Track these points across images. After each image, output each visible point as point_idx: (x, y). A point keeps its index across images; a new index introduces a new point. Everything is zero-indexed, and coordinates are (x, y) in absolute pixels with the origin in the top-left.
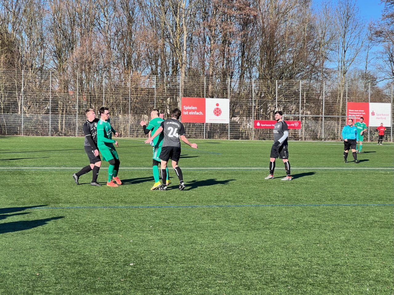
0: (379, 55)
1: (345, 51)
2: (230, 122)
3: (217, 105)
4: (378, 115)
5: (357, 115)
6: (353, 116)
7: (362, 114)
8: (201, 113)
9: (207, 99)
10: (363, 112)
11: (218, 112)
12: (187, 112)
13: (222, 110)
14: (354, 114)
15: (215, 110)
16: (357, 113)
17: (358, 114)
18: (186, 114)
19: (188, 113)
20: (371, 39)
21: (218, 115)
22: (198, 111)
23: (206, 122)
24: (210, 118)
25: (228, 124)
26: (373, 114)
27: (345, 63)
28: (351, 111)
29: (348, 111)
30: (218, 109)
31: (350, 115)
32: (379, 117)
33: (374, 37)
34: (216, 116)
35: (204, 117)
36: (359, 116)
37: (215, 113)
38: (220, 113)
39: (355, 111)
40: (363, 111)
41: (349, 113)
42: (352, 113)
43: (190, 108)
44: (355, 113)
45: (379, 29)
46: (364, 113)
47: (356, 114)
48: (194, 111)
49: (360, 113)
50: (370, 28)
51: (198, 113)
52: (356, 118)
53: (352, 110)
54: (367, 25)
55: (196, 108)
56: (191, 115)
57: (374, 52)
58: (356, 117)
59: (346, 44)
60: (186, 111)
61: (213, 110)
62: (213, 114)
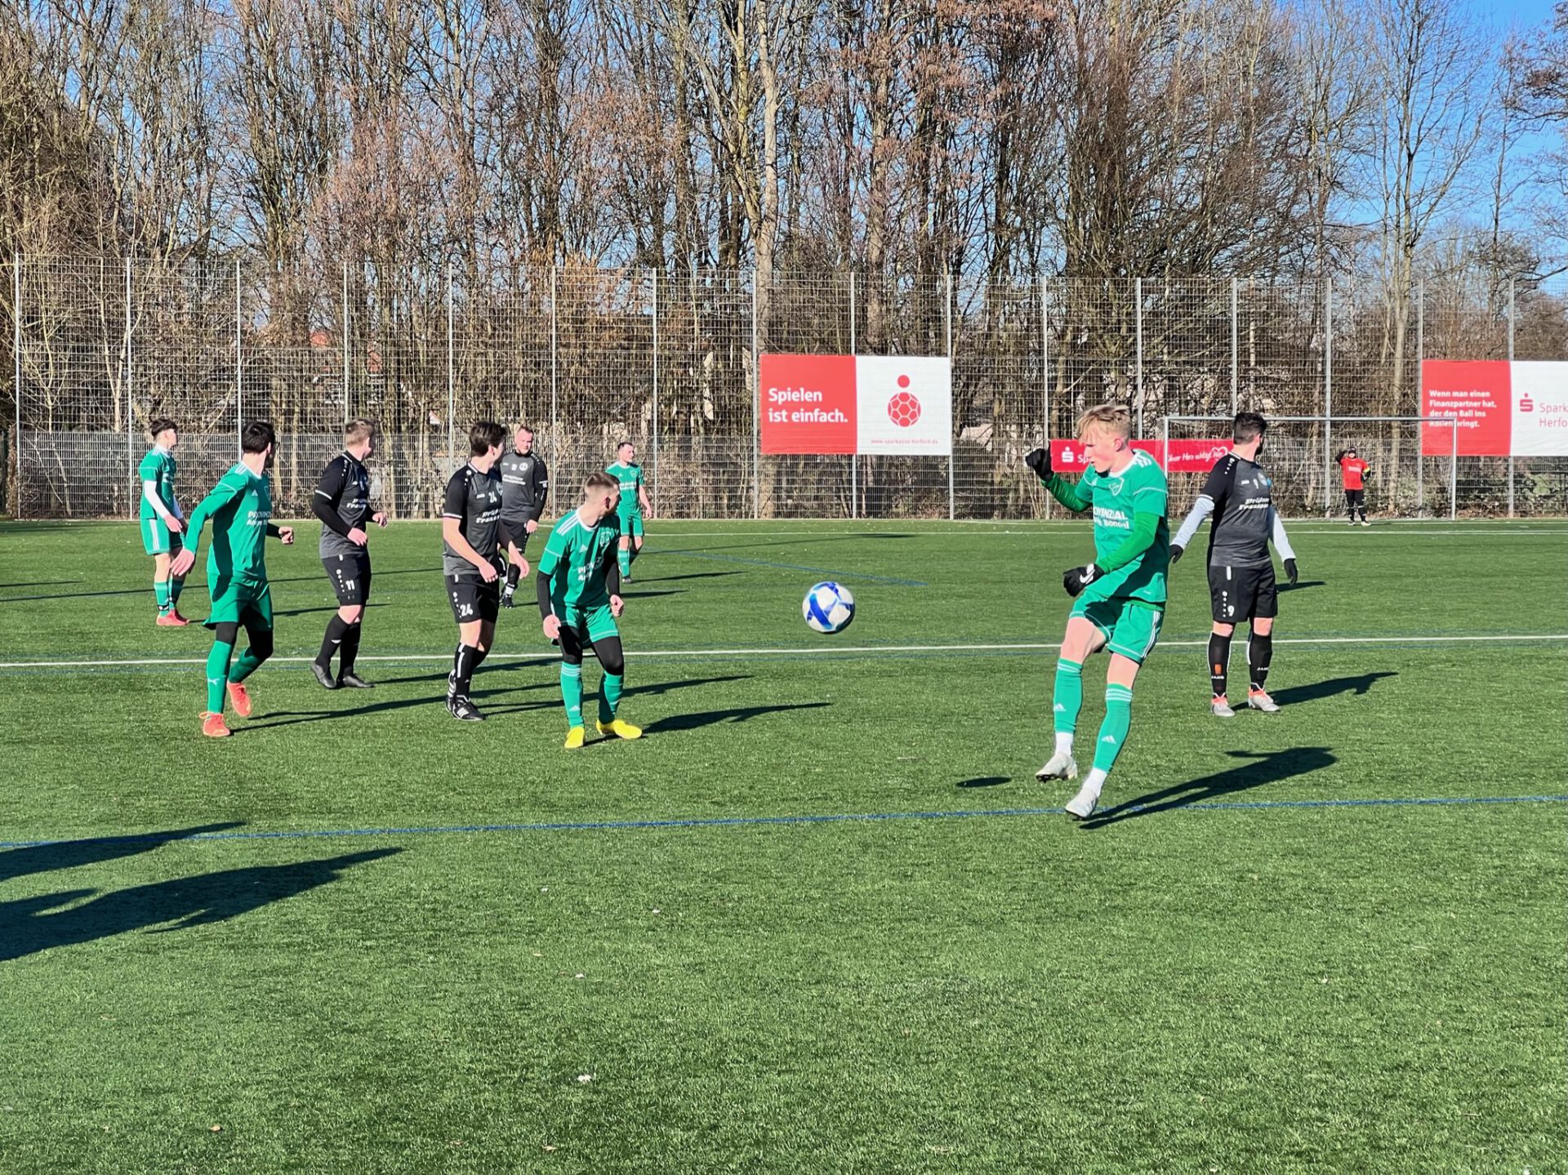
0: (1545, 169)
1: (1410, 156)
2: (955, 451)
3: (904, 381)
4: (1546, 409)
5: (1462, 413)
6: (1447, 414)
7: (1481, 409)
8: (839, 416)
9: (860, 360)
10: (1488, 400)
11: (904, 410)
12: (784, 413)
13: (921, 402)
14: (1451, 409)
15: (895, 404)
16: (1461, 404)
17: (1466, 409)
18: (778, 420)
19: (789, 417)
20: (1512, 105)
21: (905, 423)
22: (826, 407)
23: (860, 452)
24: (877, 436)
25: (944, 458)
26: (1527, 406)
27: (1412, 202)
28: (1439, 394)
29: (1427, 398)
30: (904, 396)
31: (1433, 414)
32: (1552, 416)
33: (1526, 96)
34: (899, 427)
35: (849, 430)
36: (1469, 414)
37: (896, 415)
38: (913, 416)
39: (1455, 394)
40: (1488, 394)
41: (1431, 402)
42: (1443, 404)
43: (794, 396)
44: (1456, 404)
45: (1546, 63)
46: (1491, 404)
47: (1458, 409)
48: (809, 407)
49: (1476, 404)
50: (1509, 62)
51: (825, 417)
52: (1460, 424)
53: (1440, 390)
54: (1498, 52)
55: (818, 396)
56: (800, 424)
57: (1524, 156)
58: (1460, 419)
59: (1414, 126)
60: (777, 408)
61: (887, 401)
62: (888, 418)
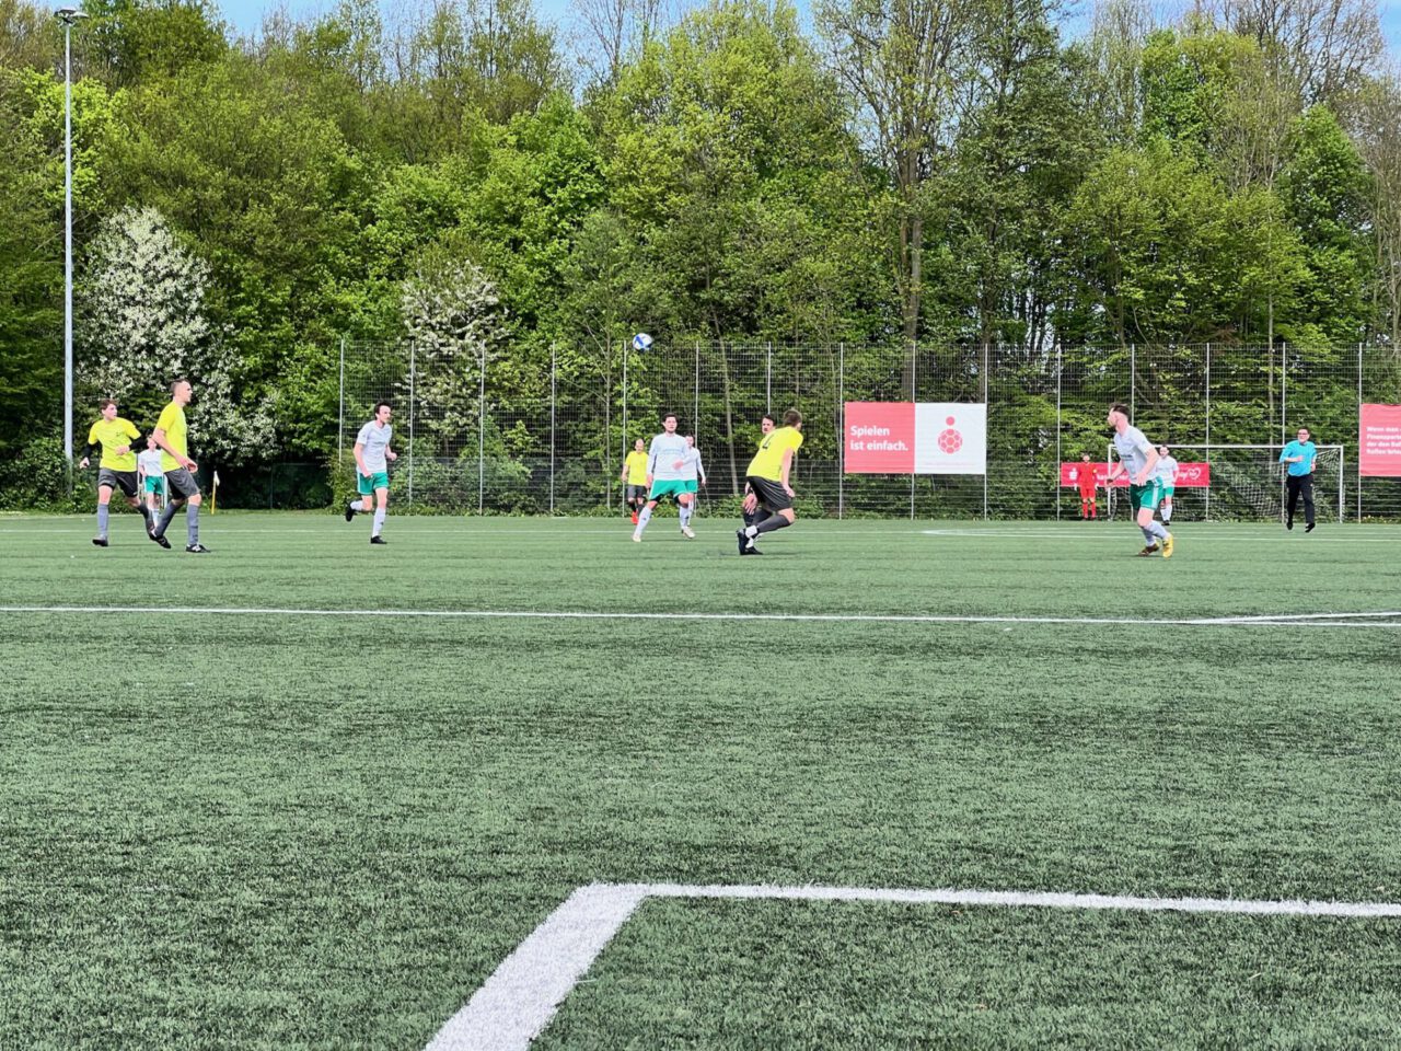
2: (988, 470)
3: (950, 421)
6: (1382, 444)
8: (901, 446)
9: (918, 406)
11: (950, 441)
12: (862, 444)
13: (962, 436)
14: (1385, 441)
15: (944, 437)
16: (1393, 437)
17: (1396, 441)
18: (858, 448)
19: (865, 446)
21: (950, 451)
22: (892, 439)
23: (918, 471)
24: (929, 460)
25: (983, 476)
28: (1375, 429)
29: (1366, 432)
30: (951, 432)
31: (1369, 444)
34: (946, 454)
35: (909, 455)
36: (1399, 445)
37: (944, 445)
38: (957, 446)
39: (1388, 430)
41: (1369, 436)
42: (1378, 437)
43: (870, 432)
44: (1388, 437)
47: (1390, 441)
48: (880, 439)
51: (891, 447)
53: (1376, 425)
55: (886, 431)
56: (873, 451)
58: (1392, 448)
60: (857, 440)
61: (938, 435)
62: (938, 448)
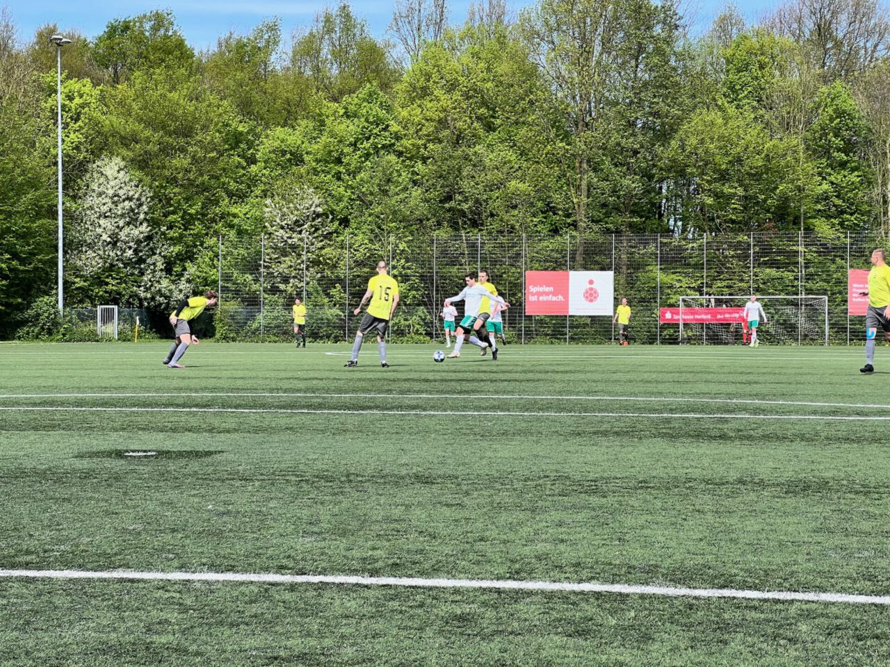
3: (591, 282)
8: (560, 298)
9: (572, 273)
11: (591, 295)
15: (587, 292)
18: (533, 299)
21: (591, 301)
22: (555, 294)
23: (570, 314)
24: (579, 307)
28: (858, 286)
29: (852, 287)
30: (591, 289)
31: (854, 295)
34: (588, 303)
37: (587, 297)
38: (595, 298)
41: (855, 290)
43: (541, 289)
48: (547, 294)
51: (554, 299)
53: (859, 283)
55: (551, 289)
60: (533, 294)
61: (583, 291)
62: (583, 299)
